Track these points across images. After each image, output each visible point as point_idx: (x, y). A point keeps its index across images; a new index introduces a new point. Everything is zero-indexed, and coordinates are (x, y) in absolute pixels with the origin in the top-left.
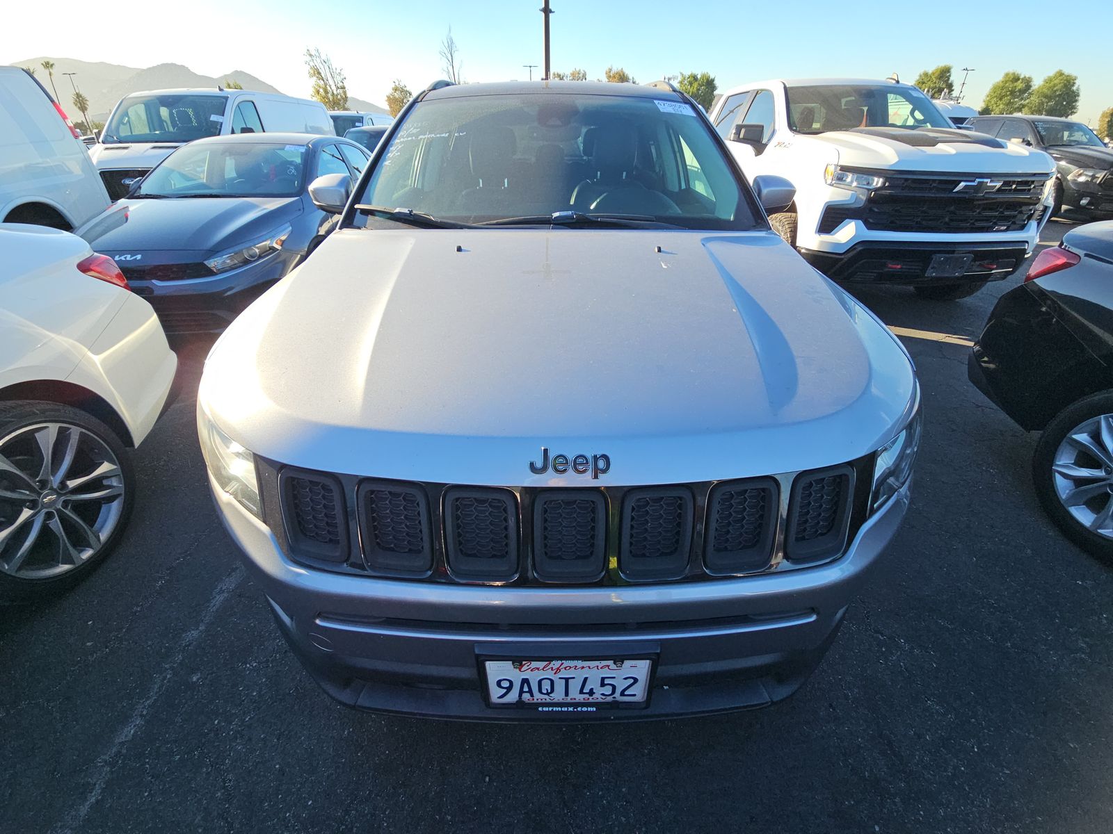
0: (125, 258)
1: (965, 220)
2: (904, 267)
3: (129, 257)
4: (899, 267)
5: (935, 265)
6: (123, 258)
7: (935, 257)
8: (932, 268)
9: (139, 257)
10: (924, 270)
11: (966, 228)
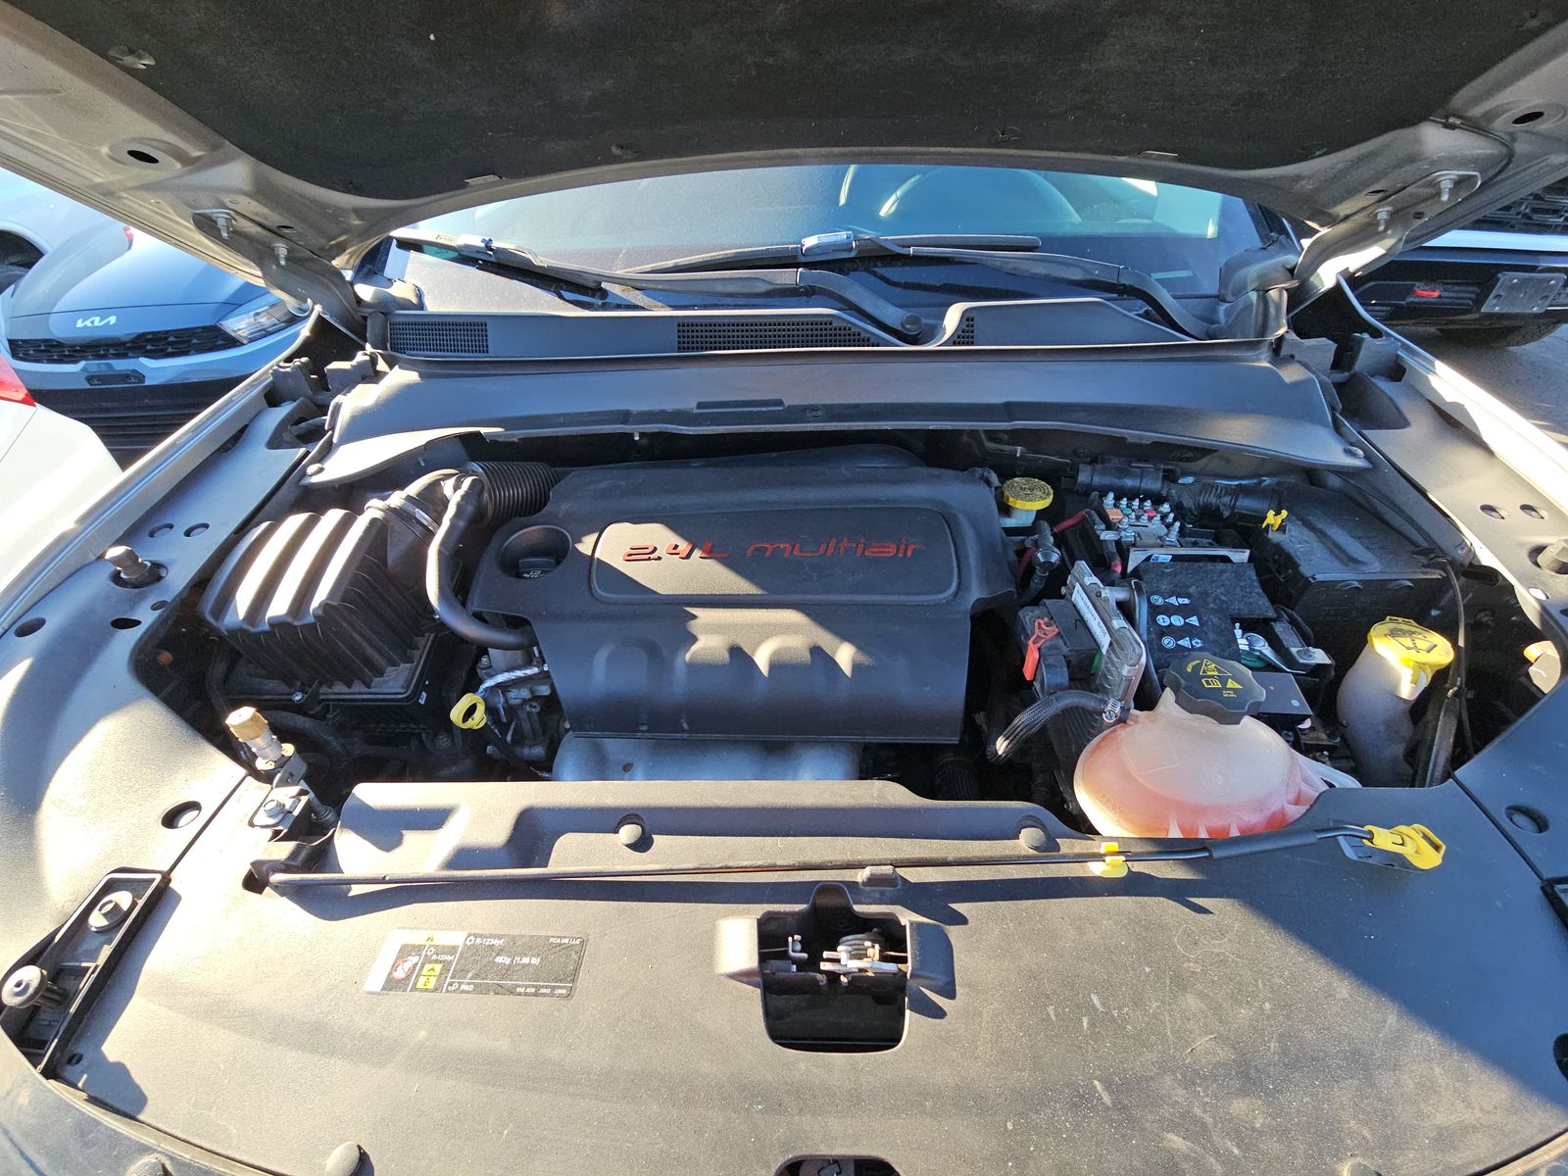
0: (92, 322)
1: (1556, 212)
2: (1445, 294)
3: (97, 321)
4: (1436, 294)
5: (1501, 293)
6: (88, 323)
7: (1505, 277)
8: (1495, 298)
9: (113, 320)
10: (1480, 301)
11: (1557, 226)
